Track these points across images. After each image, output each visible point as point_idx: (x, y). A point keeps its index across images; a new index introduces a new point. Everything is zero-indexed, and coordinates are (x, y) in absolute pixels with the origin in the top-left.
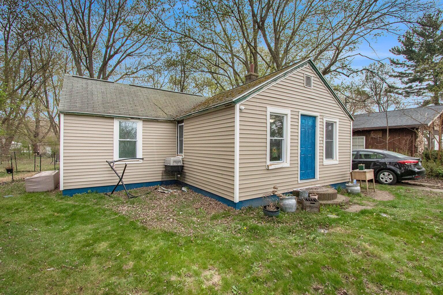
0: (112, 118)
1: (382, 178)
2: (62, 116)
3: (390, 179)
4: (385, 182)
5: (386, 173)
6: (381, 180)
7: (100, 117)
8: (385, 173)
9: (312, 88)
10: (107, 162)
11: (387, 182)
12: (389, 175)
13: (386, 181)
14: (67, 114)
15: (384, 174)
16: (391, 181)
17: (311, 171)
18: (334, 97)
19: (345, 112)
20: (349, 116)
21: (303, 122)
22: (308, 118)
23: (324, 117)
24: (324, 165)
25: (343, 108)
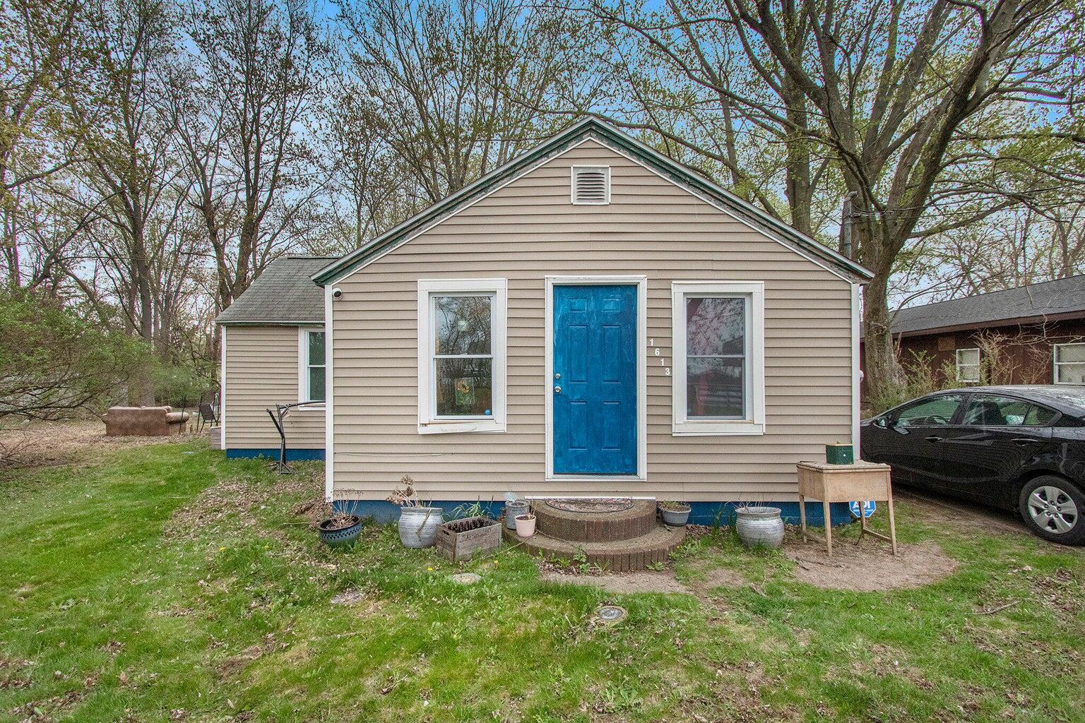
0: (295, 327)
1: (1039, 510)
2: (224, 330)
3: (1069, 518)
4: (1049, 529)
5: (1052, 492)
6: (1034, 513)
7: (271, 326)
8: (1048, 489)
9: (609, 200)
10: (268, 411)
11: (1055, 531)
12: (1062, 499)
13: (1052, 523)
14: (230, 326)
15: (1043, 495)
16: (1069, 525)
17: (618, 452)
18: (733, 211)
19: (810, 255)
20: (836, 264)
21: (576, 306)
22: (600, 293)
23: (673, 282)
24: (674, 435)
25: (791, 240)
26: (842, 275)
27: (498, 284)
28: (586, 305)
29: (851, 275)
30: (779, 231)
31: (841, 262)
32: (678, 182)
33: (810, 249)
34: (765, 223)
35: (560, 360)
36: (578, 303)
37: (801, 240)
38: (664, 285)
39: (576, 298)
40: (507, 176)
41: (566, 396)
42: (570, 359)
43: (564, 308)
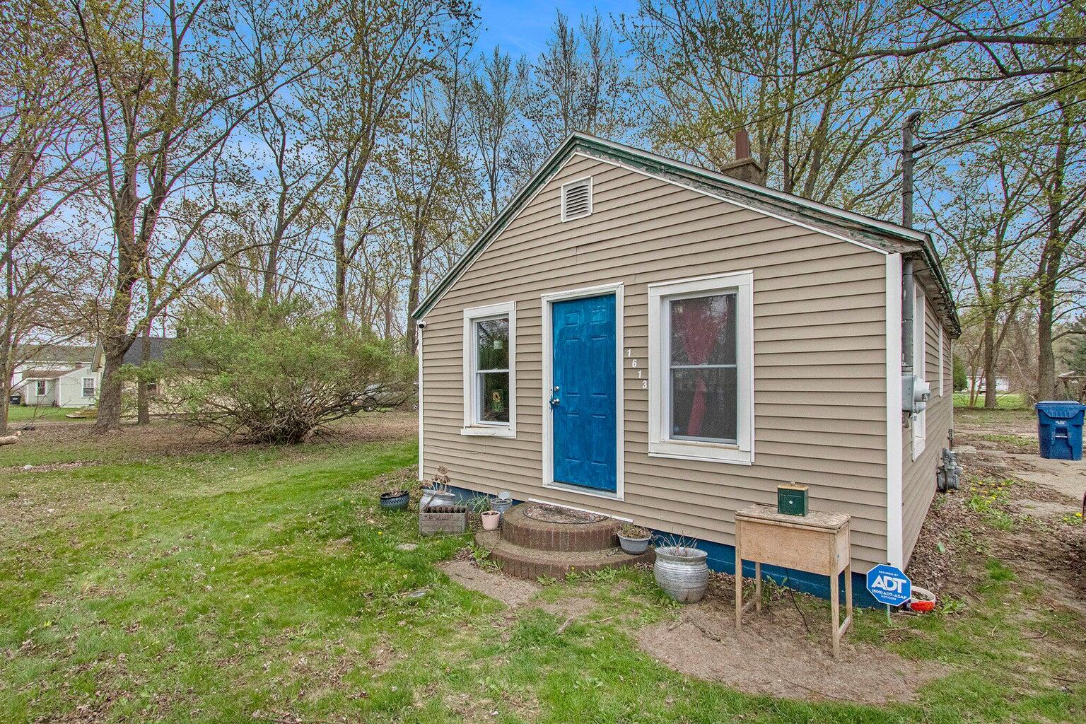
17: (604, 467)
18: (715, 191)
19: (819, 224)
20: (859, 230)
21: (571, 321)
22: (589, 305)
23: (649, 285)
24: (650, 455)
25: (790, 210)
26: (869, 244)
27: (508, 307)
28: (578, 319)
29: (886, 242)
30: (772, 201)
31: (866, 226)
32: (654, 173)
33: (817, 216)
34: (752, 195)
35: (559, 373)
36: (572, 317)
37: (803, 207)
38: (639, 290)
39: (571, 313)
40: (517, 209)
41: (563, 408)
42: (566, 372)
43: (561, 324)
